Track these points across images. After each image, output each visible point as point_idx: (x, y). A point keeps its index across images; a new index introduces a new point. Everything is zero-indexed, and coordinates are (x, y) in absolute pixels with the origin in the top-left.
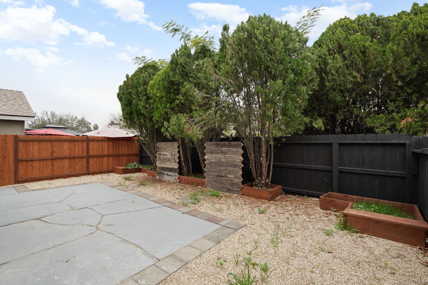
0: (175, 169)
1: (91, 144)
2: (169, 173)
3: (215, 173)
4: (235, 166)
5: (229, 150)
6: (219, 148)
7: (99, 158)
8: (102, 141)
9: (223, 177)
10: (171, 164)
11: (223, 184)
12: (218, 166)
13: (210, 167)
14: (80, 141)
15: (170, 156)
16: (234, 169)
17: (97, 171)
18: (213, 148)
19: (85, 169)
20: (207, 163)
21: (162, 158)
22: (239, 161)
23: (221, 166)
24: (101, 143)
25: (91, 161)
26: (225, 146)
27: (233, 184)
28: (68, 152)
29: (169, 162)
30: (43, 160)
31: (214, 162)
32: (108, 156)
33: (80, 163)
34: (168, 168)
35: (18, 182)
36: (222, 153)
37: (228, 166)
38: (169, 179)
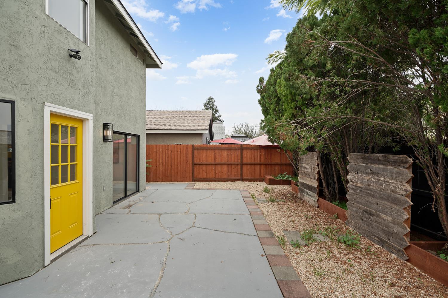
0: (315, 188)
1: (245, 152)
2: (309, 191)
3: (361, 206)
4: (395, 201)
5: (384, 170)
6: (368, 164)
7: (251, 165)
8: (254, 149)
9: (372, 215)
10: (311, 180)
11: (373, 228)
12: (366, 195)
13: (354, 194)
14: (236, 149)
15: (309, 170)
16: (393, 206)
17: (250, 178)
18: (359, 164)
19: (239, 175)
20: (351, 186)
21: (303, 172)
22: (403, 192)
23: (370, 195)
24: (253, 151)
25: (245, 168)
26: (378, 162)
27: (390, 234)
28: (227, 159)
29: (309, 178)
30: (209, 165)
31: (359, 187)
32: (260, 164)
33: (235, 169)
34: (308, 185)
35: (194, 180)
36: (373, 173)
37: (382, 198)
38: (308, 199)
